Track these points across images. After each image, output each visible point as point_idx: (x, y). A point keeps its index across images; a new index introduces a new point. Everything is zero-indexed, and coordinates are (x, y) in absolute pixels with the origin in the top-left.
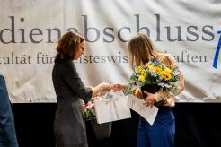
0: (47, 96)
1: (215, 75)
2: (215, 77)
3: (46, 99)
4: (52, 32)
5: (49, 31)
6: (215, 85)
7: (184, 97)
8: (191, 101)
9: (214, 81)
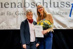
0: (11, 27)
1: (70, 19)
2: (70, 20)
3: (10, 28)
4: (13, 4)
5: (11, 3)
6: (70, 23)
7: (59, 27)
8: (62, 29)
9: (70, 21)
